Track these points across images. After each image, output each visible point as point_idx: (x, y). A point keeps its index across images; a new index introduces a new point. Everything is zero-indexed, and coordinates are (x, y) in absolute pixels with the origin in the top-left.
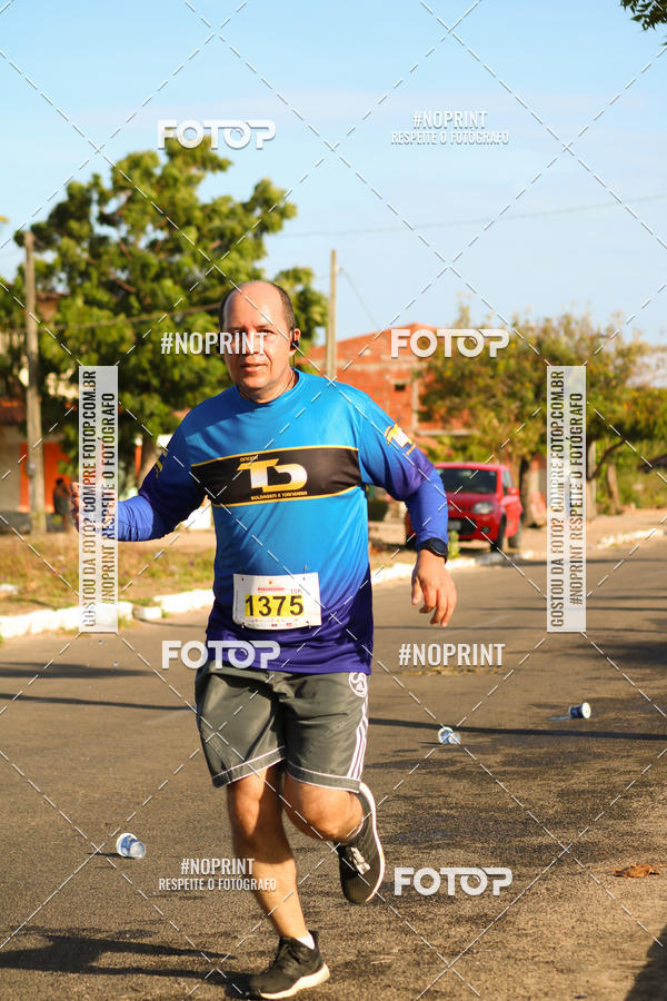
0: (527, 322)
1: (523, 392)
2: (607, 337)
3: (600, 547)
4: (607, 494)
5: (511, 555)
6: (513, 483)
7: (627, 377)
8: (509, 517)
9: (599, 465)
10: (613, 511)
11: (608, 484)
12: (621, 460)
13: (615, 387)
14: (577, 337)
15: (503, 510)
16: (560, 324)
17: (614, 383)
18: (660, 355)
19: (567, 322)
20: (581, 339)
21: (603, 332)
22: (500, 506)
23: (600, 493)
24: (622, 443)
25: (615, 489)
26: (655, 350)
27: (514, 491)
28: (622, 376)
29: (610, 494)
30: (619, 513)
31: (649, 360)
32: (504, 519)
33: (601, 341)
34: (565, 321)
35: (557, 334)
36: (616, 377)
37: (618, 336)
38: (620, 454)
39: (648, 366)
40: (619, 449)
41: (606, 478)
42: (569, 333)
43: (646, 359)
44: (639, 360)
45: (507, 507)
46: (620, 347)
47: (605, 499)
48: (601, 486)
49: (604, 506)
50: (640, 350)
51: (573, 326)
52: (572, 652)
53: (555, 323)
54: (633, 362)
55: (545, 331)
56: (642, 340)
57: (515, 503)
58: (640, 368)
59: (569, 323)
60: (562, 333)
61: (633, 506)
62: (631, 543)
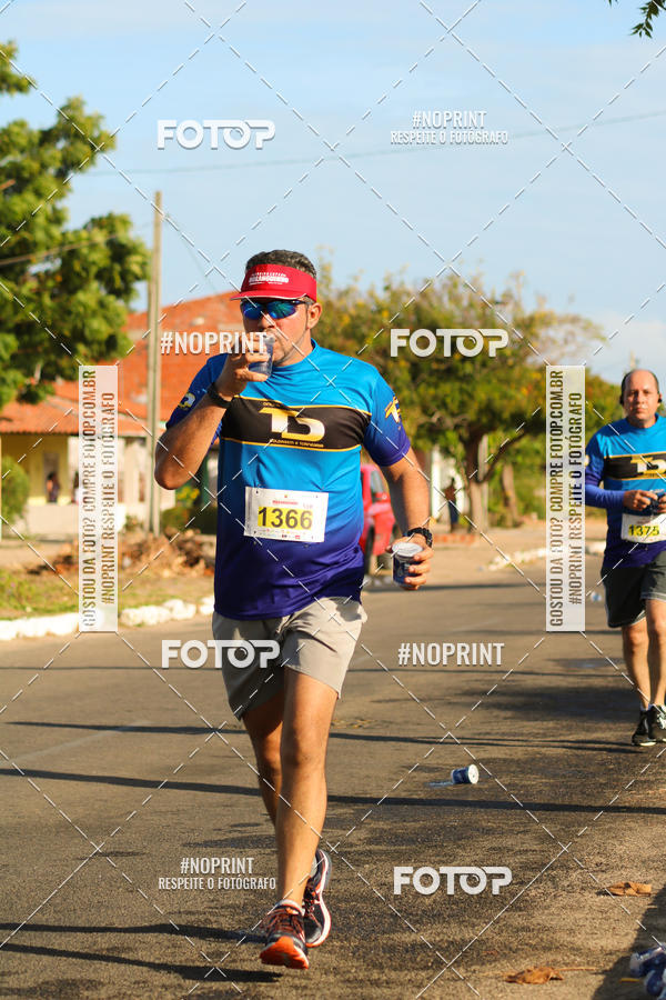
0: (402, 284)
1: (397, 373)
2: (503, 303)
3: (493, 568)
4: (502, 502)
5: (381, 577)
6: (383, 487)
7: (527, 354)
8: (378, 530)
9: (493, 464)
10: (509, 523)
11: (503, 489)
12: (519, 459)
13: (511, 367)
14: (465, 303)
15: (371, 521)
16: (444, 286)
17: (510, 362)
18: (568, 327)
19: (453, 282)
20: (471, 305)
21: (498, 298)
22: (366, 516)
23: (493, 501)
24: (520, 438)
25: (511, 493)
26: (562, 321)
27: (385, 497)
28: (521, 352)
29: (506, 501)
30: (517, 525)
31: (556, 333)
32: (372, 532)
33: (497, 309)
34: (449, 283)
35: (440, 299)
36: (514, 354)
37: (517, 305)
38: (518, 452)
39: (553, 341)
40: (517, 445)
41: (501, 481)
42: (455, 299)
43: (551, 333)
44: (543, 332)
45: (375, 517)
46: (519, 316)
47: (500, 508)
48: (495, 492)
49: (497, 517)
50: (546, 321)
51: (461, 290)
52: (455, 700)
53: (437, 286)
54: (536, 336)
55: (423, 295)
56: (547, 308)
57: (385, 513)
58: (543, 343)
59: (455, 285)
60: (446, 299)
61: (534, 516)
62: (531, 563)
